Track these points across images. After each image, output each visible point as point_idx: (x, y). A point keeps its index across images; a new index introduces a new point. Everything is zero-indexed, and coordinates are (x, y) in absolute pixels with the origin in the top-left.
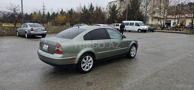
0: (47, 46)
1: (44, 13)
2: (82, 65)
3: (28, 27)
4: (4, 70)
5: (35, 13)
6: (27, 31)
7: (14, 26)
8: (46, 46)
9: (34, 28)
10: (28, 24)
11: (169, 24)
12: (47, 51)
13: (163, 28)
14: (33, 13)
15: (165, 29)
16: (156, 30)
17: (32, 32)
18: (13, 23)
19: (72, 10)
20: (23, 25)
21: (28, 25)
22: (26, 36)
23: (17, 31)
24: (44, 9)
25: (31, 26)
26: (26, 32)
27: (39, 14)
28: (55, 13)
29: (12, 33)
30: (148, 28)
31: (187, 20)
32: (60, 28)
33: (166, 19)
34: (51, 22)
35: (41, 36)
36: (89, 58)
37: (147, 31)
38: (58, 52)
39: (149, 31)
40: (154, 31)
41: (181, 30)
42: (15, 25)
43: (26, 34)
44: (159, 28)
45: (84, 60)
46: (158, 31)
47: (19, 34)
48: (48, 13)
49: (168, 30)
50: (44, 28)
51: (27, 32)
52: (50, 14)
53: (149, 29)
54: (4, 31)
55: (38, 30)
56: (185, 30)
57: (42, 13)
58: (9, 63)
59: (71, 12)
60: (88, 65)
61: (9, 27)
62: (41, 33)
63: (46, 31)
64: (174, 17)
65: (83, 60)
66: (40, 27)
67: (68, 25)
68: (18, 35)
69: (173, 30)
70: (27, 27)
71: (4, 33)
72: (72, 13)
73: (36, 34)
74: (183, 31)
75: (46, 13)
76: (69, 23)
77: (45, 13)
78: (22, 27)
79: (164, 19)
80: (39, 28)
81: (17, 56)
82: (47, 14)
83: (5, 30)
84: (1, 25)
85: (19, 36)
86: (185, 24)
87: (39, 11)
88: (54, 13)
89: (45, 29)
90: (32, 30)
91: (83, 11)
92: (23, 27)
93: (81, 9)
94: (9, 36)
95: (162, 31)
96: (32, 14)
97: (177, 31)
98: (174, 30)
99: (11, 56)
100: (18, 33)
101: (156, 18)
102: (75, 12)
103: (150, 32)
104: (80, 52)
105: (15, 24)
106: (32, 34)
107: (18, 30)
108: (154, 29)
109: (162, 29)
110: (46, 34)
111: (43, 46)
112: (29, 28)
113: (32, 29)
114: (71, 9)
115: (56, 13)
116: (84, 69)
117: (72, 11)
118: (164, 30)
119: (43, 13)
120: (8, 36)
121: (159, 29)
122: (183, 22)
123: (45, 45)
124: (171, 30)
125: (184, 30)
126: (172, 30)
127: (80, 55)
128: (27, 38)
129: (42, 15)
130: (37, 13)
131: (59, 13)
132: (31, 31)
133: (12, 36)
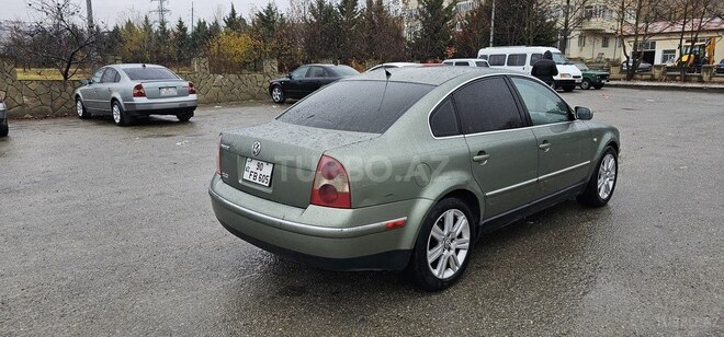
0: (267, 170)
1: (163, 24)
2: (429, 253)
3: (121, 82)
4: (64, 279)
5: (129, 24)
6: (118, 97)
7: (62, 78)
8: (259, 167)
9: (147, 86)
10: (120, 67)
11: (650, 57)
12: (270, 191)
13: (631, 74)
14: (122, 25)
15: (638, 76)
16: (611, 83)
17: (138, 100)
18: (54, 66)
19: (270, 11)
20: (99, 74)
21: (122, 74)
22: (117, 118)
23: (78, 96)
24: (162, 11)
25: (133, 76)
26: (114, 99)
27: (145, 29)
28: (205, 23)
29: (57, 108)
30: (580, 74)
31: (717, 39)
32: (239, 82)
33: (644, 36)
34: (204, 60)
35: (173, 118)
36: (455, 220)
37: (579, 84)
38: (328, 197)
39: (583, 86)
40: (603, 85)
41: (706, 77)
42: (65, 75)
43: (116, 109)
44: (615, 72)
45: (435, 232)
46: (616, 86)
47: (84, 109)
48: (178, 23)
49: (653, 79)
50: (187, 84)
51: (121, 101)
52: (185, 29)
53: (586, 78)
54: (26, 100)
55: (163, 92)
56: (720, 79)
57: (156, 27)
58: (80, 243)
59: (268, 18)
60: (452, 252)
61: (42, 82)
62: (177, 105)
63: (193, 97)
64: (678, 28)
65: (432, 233)
66: (167, 78)
67: (269, 70)
68: (80, 112)
69: (673, 78)
70: (117, 78)
71: (23, 105)
72: (274, 22)
73: (155, 107)
74: (714, 83)
75: (172, 25)
76: (275, 61)
77: (168, 27)
78: (98, 80)
79: (637, 35)
80: (165, 86)
81: (103, 207)
82: (176, 31)
83: (28, 96)
84: (12, 74)
85: (87, 116)
86: (710, 57)
87: (146, 18)
88: (202, 25)
89: (191, 85)
90: (139, 92)
91: (314, 13)
92: (101, 82)
93: (307, 7)
94: (46, 117)
95: (629, 83)
96: (116, 29)
97: (690, 81)
98: (677, 81)
99: (78, 206)
100: (79, 104)
101: (595, 33)
102: (282, 19)
103: (588, 89)
104: (425, 195)
105: (67, 70)
106: (138, 108)
107: (78, 92)
108: (603, 77)
109: (630, 78)
110: (194, 108)
111: (244, 168)
112: (128, 84)
113: (139, 87)
114: (269, 8)
115: (209, 23)
116: (436, 272)
117: (273, 14)
118: (636, 79)
119: (158, 24)
120: (42, 119)
121: (619, 76)
122: (704, 47)
123: (252, 165)
124: (665, 81)
125: (715, 79)
126: (670, 81)
127: (422, 206)
128: (122, 124)
129: (157, 32)
130: (139, 24)
131: (222, 24)
132: (135, 95)
133: (57, 117)
